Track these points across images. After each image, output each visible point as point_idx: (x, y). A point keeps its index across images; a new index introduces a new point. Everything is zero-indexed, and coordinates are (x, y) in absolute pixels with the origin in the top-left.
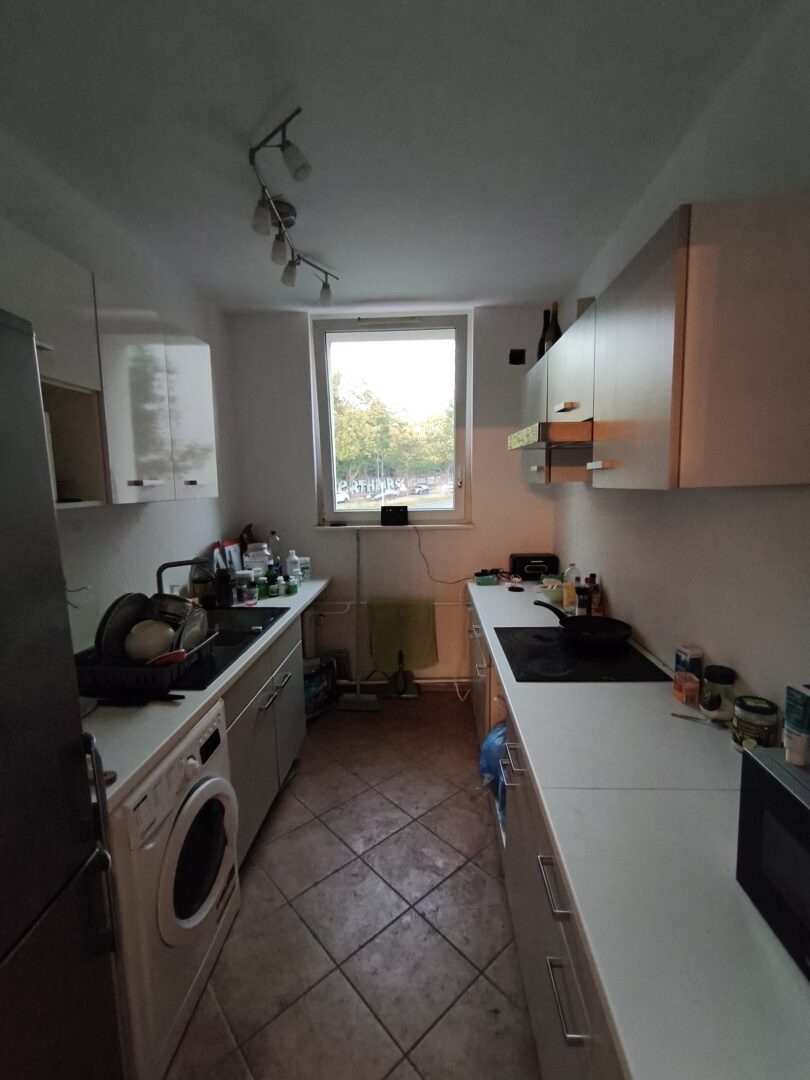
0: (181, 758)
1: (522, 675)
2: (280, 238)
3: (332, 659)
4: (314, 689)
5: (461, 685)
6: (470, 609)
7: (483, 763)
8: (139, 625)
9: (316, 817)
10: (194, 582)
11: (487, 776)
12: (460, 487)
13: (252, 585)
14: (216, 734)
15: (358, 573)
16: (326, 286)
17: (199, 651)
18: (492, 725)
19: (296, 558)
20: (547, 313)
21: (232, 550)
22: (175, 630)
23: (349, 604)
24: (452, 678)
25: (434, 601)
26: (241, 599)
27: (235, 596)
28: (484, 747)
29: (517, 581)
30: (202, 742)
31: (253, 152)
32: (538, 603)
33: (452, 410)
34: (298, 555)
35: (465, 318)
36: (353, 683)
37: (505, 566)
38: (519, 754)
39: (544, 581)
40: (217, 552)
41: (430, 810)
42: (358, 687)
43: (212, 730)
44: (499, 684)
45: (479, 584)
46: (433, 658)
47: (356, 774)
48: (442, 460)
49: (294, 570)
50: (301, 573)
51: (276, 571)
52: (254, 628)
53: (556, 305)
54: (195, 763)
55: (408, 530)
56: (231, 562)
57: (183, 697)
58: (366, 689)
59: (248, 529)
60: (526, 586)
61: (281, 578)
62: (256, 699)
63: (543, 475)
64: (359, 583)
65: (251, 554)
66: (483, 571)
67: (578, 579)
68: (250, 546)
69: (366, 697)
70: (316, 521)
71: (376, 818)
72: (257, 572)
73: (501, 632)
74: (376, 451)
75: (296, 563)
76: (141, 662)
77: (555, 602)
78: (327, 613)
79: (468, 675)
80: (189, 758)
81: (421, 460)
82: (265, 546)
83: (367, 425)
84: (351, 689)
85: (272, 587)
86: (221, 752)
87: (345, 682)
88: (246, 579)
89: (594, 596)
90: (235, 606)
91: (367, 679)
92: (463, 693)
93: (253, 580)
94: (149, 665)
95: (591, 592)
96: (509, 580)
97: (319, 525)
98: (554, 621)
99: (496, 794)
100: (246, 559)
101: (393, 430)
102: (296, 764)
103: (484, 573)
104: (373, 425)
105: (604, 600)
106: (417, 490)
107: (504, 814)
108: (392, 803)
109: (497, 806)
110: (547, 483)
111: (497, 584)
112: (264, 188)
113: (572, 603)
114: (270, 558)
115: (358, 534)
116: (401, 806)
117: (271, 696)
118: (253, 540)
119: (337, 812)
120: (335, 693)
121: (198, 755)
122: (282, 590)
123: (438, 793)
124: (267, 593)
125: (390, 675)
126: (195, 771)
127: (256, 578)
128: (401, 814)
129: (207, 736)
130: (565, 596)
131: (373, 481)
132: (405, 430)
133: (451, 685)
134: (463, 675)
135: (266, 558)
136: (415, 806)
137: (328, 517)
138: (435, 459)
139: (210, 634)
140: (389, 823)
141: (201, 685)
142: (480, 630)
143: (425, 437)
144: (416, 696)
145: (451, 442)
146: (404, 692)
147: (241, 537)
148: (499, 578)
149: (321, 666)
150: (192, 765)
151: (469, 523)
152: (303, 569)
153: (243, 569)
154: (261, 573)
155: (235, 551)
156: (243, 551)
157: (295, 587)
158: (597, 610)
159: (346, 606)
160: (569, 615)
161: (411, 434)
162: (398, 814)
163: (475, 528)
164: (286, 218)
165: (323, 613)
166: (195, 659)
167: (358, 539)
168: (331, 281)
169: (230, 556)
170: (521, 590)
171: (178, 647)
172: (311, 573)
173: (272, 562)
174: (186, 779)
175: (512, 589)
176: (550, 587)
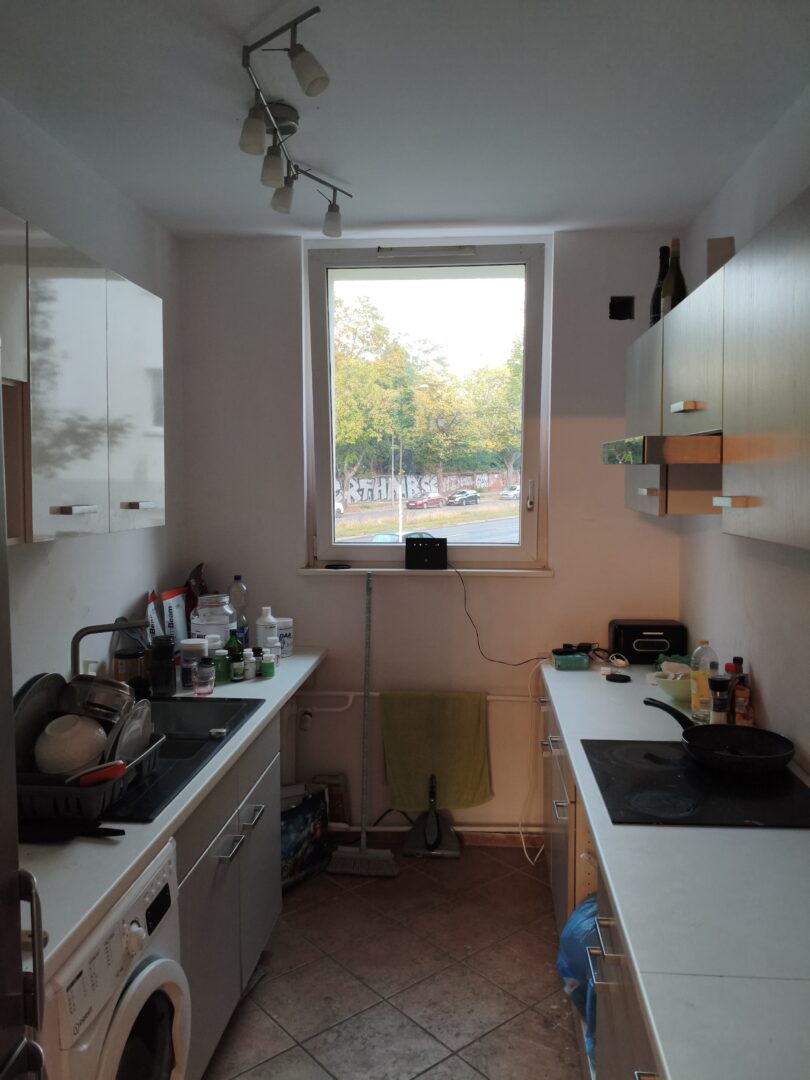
0: (124, 923)
1: (622, 814)
2: (274, 151)
3: (322, 786)
4: (293, 837)
5: (530, 837)
6: (544, 709)
7: (563, 960)
8: (54, 722)
9: (298, 1044)
10: (117, 655)
11: (569, 981)
12: (530, 510)
13: (206, 662)
14: (165, 893)
15: (368, 644)
16: (333, 208)
17: (139, 766)
18: (578, 899)
19: (271, 619)
20: (664, 251)
21: (174, 604)
22: (107, 733)
23: (351, 695)
24: (516, 825)
25: (488, 694)
26: (187, 683)
27: (178, 679)
28: (565, 933)
29: (620, 665)
30: (149, 900)
31: (247, 51)
32: (650, 702)
33: (519, 362)
34: (275, 615)
35: (540, 249)
36: (354, 829)
37: (601, 638)
38: (613, 935)
39: (665, 665)
40: (151, 607)
41: (479, 1039)
42: (364, 836)
43: (161, 885)
44: (589, 832)
45: (559, 668)
46: (483, 788)
47: (358, 978)
48: (501, 447)
49: (270, 638)
50: (279, 644)
51: (241, 640)
52: (213, 731)
53: (676, 243)
54: (139, 930)
55: (449, 577)
56: (171, 625)
57: (122, 833)
58: (375, 840)
59: (198, 572)
60: (634, 673)
61: (248, 651)
62: (215, 845)
63: (656, 500)
64: (368, 662)
65: (201, 611)
66: (565, 646)
67: (714, 666)
68: (202, 599)
69: (373, 853)
70: (303, 560)
71: (393, 1048)
72: (211, 641)
73: (591, 747)
74: (389, 431)
75: (272, 627)
76: (58, 780)
77: (678, 701)
78: (316, 709)
79: (541, 821)
80: (132, 923)
81: (465, 446)
82: (226, 599)
83: (376, 386)
84: (352, 839)
85: (236, 665)
86: (171, 920)
87: (341, 826)
88: (196, 652)
89: (738, 693)
90: (178, 695)
91: (375, 825)
92: (533, 852)
93: (206, 654)
94: (70, 784)
95: (733, 686)
96: (608, 663)
97: (308, 566)
98: (673, 732)
99: (582, 1011)
100: (195, 620)
101: (421, 398)
102: (264, 958)
103: (567, 650)
104: (386, 387)
105: (754, 700)
106: (458, 498)
107: (594, 1042)
108: (417, 1025)
109: (584, 1028)
110: (661, 515)
111: (587, 668)
112: (257, 91)
113: (704, 704)
114: (231, 618)
115: (369, 582)
116: (432, 1031)
117: (236, 841)
118: (204, 591)
119: (331, 1038)
120: (324, 846)
121: (143, 920)
122: (251, 670)
123: (490, 1012)
124: (227, 676)
125: (414, 818)
126: (141, 945)
127: (211, 651)
128: (432, 1044)
129: (155, 892)
130: (694, 691)
131: (383, 480)
132: (439, 397)
133: (513, 836)
134: (533, 821)
135: (227, 619)
136: (455, 1031)
137: (323, 554)
138: (490, 445)
139: (154, 738)
140: (413, 1057)
141: (144, 816)
142: (560, 743)
143: (473, 406)
144: (456, 853)
145: (517, 416)
146: (435, 847)
147: (188, 584)
148: (591, 659)
149: (305, 799)
150: (137, 934)
151: (545, 568)
152: (281, 637)
153: (190, 636)
154: (219, 643)
155: (178, 606)
156: (190, 606)
157: (271, 666)
158: (745, 716)
159: (346, 698)
160: (701, 723)
161: (448, 402)
162: (426, 1043)
163: (553, 576)
164: (284, 124)
165: (309, 710)
166: (133, 775)
167: (369, 590)
168: (341, 199)
169: (171, 615)
170: (625, 679)
171: (112, 758)
172: (294, 642)
173: (234, 626)
174: (129, 956)
175: (612, 678)
176: (672, 676)
